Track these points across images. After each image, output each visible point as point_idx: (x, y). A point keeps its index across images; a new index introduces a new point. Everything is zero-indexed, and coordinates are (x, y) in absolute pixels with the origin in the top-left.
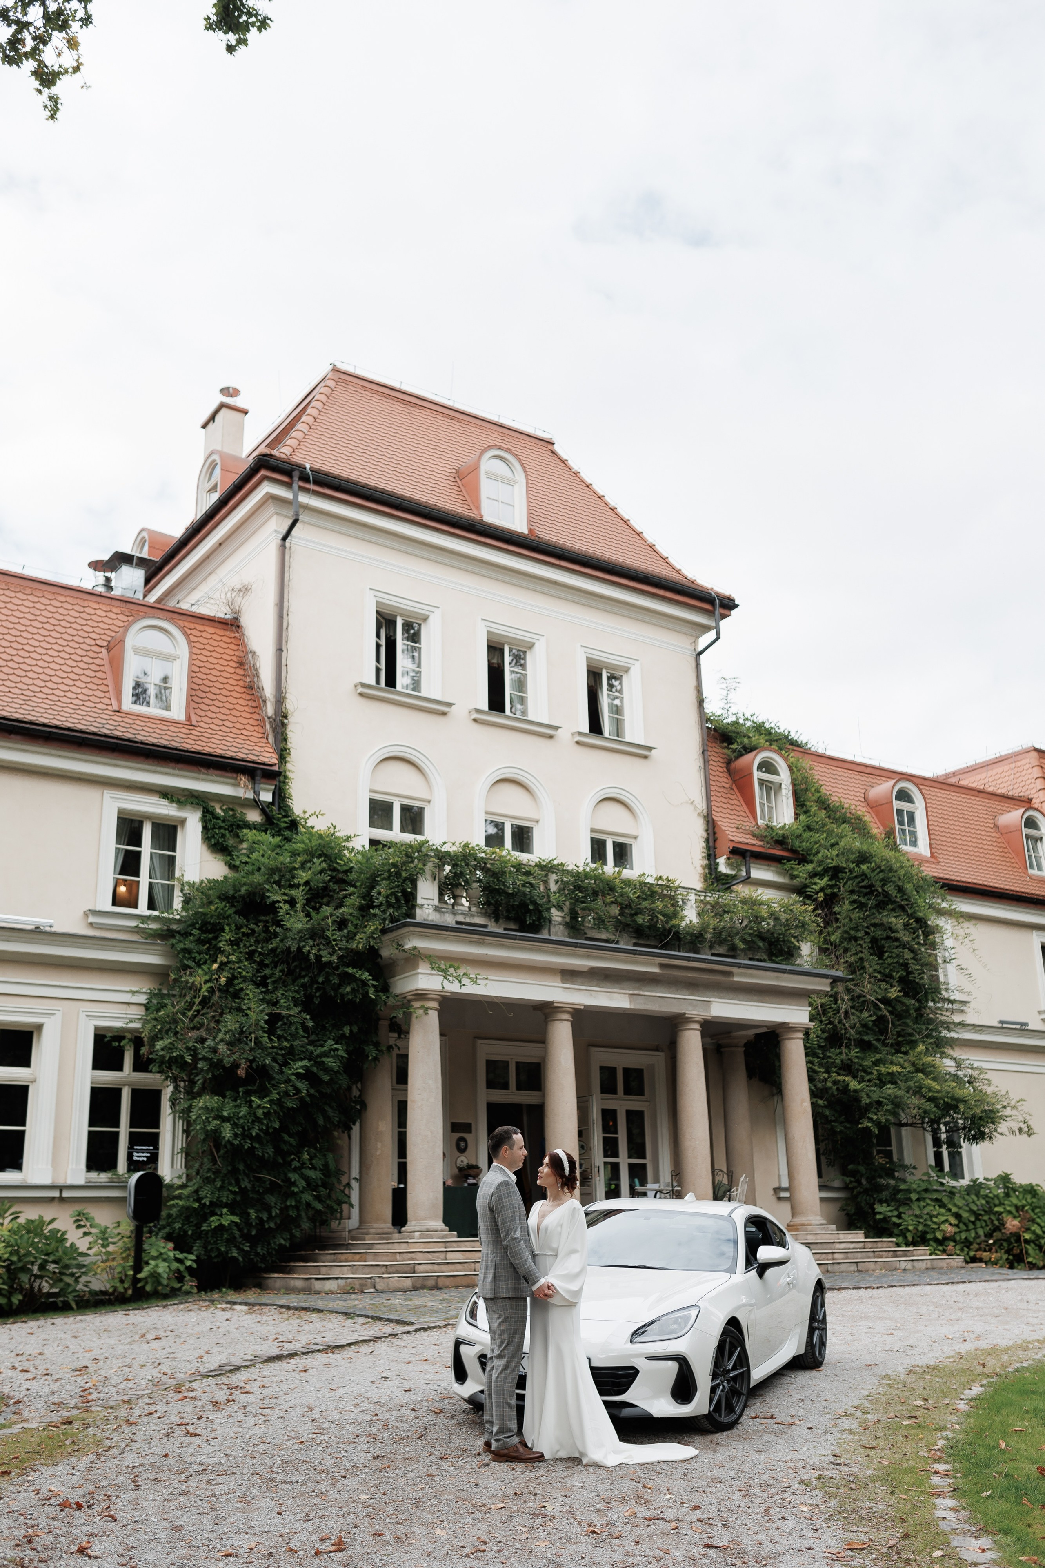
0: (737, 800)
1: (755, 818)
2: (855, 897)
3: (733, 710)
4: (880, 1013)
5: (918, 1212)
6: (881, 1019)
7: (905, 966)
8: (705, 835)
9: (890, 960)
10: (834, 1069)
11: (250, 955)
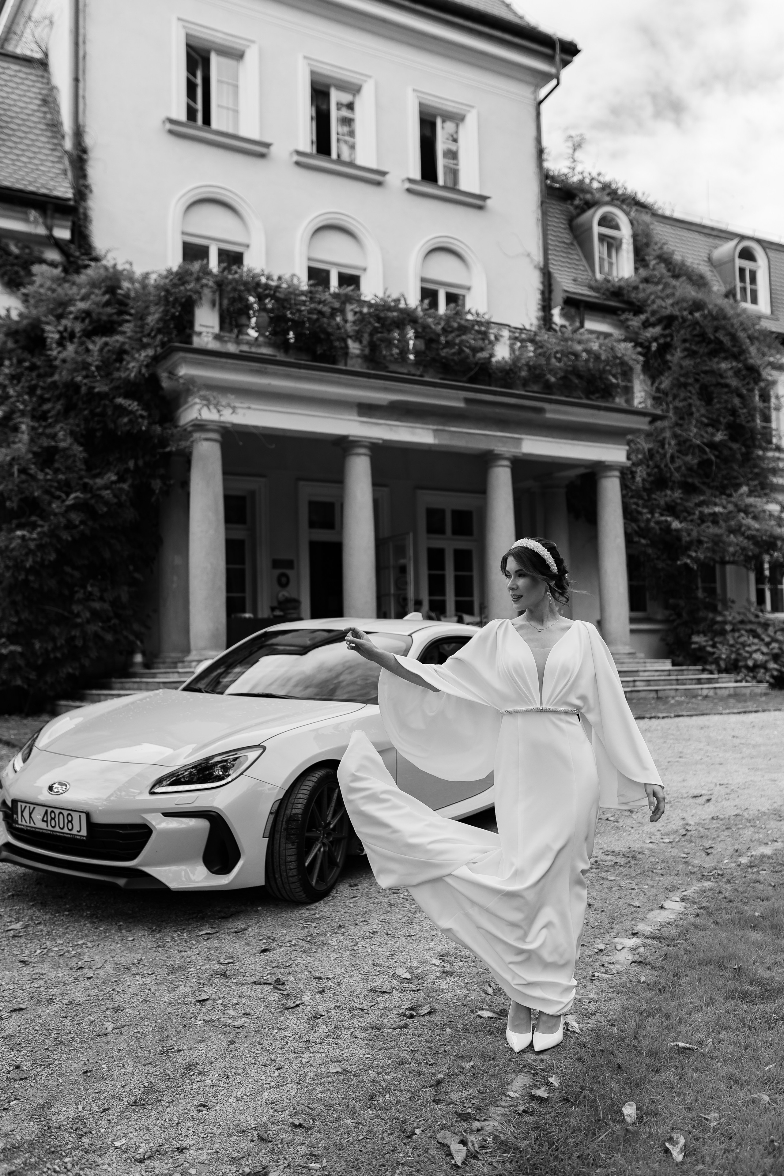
0: (577, 254)
1: (593, 271)
2: (687, 345)
3: (579, 168)
4: (705, 457)
5: (731, 642)
6: (705, 464)
7: (734, 412)
8: (541, 287)
9: (718, 406)
10: (658, 510)
11: (32, 390)
